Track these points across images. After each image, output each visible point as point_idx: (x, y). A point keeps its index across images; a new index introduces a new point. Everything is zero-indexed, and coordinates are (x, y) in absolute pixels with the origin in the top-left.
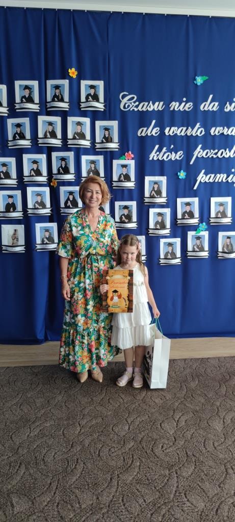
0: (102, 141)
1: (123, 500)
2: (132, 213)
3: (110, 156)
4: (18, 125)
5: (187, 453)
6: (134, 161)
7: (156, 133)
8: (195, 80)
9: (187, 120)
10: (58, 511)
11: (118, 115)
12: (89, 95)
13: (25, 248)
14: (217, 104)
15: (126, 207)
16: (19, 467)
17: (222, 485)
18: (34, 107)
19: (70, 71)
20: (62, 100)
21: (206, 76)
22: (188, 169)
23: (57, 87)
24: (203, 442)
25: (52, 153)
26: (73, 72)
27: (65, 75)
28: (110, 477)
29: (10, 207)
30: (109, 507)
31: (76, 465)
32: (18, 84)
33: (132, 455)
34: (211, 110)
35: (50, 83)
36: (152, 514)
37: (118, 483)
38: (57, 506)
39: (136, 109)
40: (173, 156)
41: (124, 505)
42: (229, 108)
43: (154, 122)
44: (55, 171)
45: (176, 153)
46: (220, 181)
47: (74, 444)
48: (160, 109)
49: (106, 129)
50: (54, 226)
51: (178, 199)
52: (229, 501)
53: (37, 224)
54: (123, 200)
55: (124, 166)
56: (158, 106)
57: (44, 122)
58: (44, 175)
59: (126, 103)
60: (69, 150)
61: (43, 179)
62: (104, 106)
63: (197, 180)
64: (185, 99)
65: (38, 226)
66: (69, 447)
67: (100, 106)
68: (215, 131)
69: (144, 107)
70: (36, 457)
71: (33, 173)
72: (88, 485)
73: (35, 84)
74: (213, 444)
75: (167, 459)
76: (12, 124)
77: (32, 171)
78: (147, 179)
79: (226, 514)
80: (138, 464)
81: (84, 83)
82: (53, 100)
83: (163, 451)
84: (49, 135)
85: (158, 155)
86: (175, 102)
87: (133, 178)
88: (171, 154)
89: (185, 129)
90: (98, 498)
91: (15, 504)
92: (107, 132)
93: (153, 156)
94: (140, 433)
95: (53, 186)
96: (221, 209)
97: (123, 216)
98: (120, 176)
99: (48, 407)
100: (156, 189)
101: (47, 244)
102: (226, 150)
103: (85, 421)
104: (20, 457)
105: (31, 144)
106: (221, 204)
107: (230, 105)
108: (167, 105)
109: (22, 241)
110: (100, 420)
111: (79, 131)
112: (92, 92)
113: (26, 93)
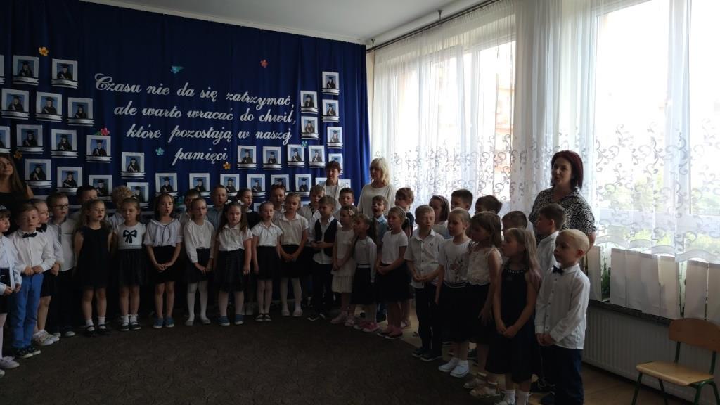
0: (75, 116)
2: (107, 186)
3: (83, 132)
6: (109, 137)
7: (133, 113)
8: (172, 68)
9: (164, 103)
11: (93, 93)
12: (62, 72)
14: (192, 91)
15: (101, 181)
19: (40, 49)
20: (31, 76)
21: (182, 66)
22: (166, 146)
23: (25, 63)
26: (44, 51)
27: (34, 52)
34: (187, 95)
35: (16, 58)
39: (112, 90)
40: (151, 135)
42: (204, 95)
43: (131, 102)
45: (154, 132)
46: (198, 158)
48: (138, 92)
49: (80, 106)
51: (157, 174)
54: (97, 174)
55: (99, 141)
56: (134, 89)
59: (101, 84)
60: (38, 123)
62: (78, 84)
63: (175, 157)
64: (161, 85)
67: (73, 84)
68: (192, 114)
69: (121, 88)
78: (124, 155)
81: (55, 62)
82: (20, 75)
84: (14, 108)
85: (135, 133)
86: (152, 86)
88: (149, 132)
89: (162, 111)
92: (80, 109)
93: (130, 133)
96: (200, 184)
98: (95, 151)
100: (133, 164)
102: (202, 132)
106: (200, 179)
108: (144, 88)
111: (49, 106)
112: (65, 70)
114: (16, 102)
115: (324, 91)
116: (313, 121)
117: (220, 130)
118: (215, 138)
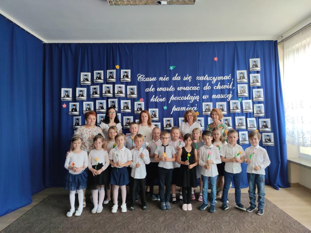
0: (130, 94)
3: (133, 100)
4: (95, 89)
5: (141, 228)
6: (144, 102)
7: (153, 90)
8: (170, 68)
9: (166, 84)
11: (137, 83)
12: (125, 75)
14: (180, 77)
19: (116, 66)
20: (113, 78)
21: (174, 66)
22: (168, 105)
23: (111, 73)
25: (109, 99)
26: (118, 67)
27: (114, 68)
32: (95, 72)
33: (118, 227)
34: (177, 80)
35: (108, 71)
39: (144, 81)
40: (161, 100)
42: (185, 79)
43: (152, 86)
45: (162, 98)
46: (183, 110)
47: (97, 223)
49: (132, 89)
51: (164, 119)
55: (140, 104)
56: (154, 79)
59: (140, 78)
60: (116, 98)
61: (104, 111)
62: (131, 80)
63: (172, 110)
64: (165, 76)
66: (94, 224)
68: (179, 89)
69: (148, 80)
71: (100, 108)
75: (132, 229)
78: (150, 110)
81: (122, 71)
82: (109, 78)
84: (107, 92)
85: (154, 100)
86: (161, 77)
89: (166, 88)
92: (132, 91)
93: (152, 100)
98: (138, 109)
100: (154, 114)
102: (184, 97)
105: (99, 96)
107: (186, 77)
108: (158, 79)
111: (120, 90)
112: (126, 74)
113: (98, 76)
114: (108, 89)
115: (251, 69)
116: (245, 87)
117: (194, 96)
118: (191, 100)
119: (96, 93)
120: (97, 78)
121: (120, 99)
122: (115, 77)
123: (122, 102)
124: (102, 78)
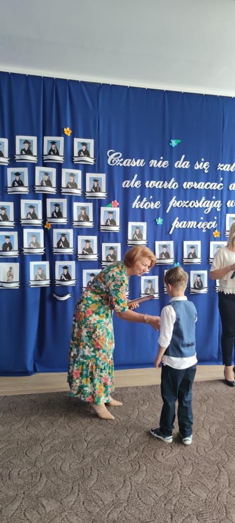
0: (92, 190)
1: (138, 496)
2: (116, 253)
3: (98, 204)
4: (18, 174)
5: (184, 458)
7: (138, 186)
8: (171, 142)
9: (164, 175)
10: (85, 508)
11: (106, 169)
12: (81, 150)
13: (19, 284)
14: (188, 163)
15: (112, 248)
16: (41, 477)
17: (218, 480)
18: (32, 159)
19: (65, 130)
20: (57, 154)
21: (179, 139)
22: (165, 216)
23: (53, 143)
24: (196, 448)
25: (47, 199)
26: (68, 131)
27: (60, 133)
28: (123, 479)
29: (7, 247)
30: (128, 501)
31: (91, 472)
32: (18, 138)
33: (138, 462)
34: (183, 167)
35: (47, 139)
36: (165, 505)
37: (131, 483)
38: (83, 504)
39: (121, 165)
40: (152, 206)
41: (140, 499)
42: (198, 166)
43: (136, 176)
44: (49, 215)
45: (155, 203)
46: (191, 227)
47: (85, 456)
48: (142, 166)
49: (96, 180)
50: (46, 264)
52: (225, 491)
53: (31, 263)
54: (109, 242)
55: (111, 213)
56: (139, 163)
57: (40, 172)
58: (39, 218)
59: (112, 159)
60: (63, 197)
61: (38, 222)
62: (94, 161)
64: (162, 158)
65: (32, 264)
66: (81, 459)
67: (90, 160)
68: (187, 185)
69: (128, 163)
70: (53, 468)
71: (29, 216)
72: (106, 487)
73: (34, 139)
74: (205, 450)
75: (168, 463)
76: (12, 173)
77: (29, 215)
78: (130, 224)
79: (226, 500)
80: (145, 468)
81: (77, 141)
82: (49, 154)
83: (164, 458)
84: (45, 184)
85: (139, 204)
86: (154, 160)
87: (118, 223)
88: (151, 203)
89: (162, 182)
90: (117, 496)
91: (46, 505)
92: (96, 183)
93: (135, 204)
94: (141, 444)
95: (47, 228)
96: (192, 251)
97: (109, 256)
98: (107, 221)
99: (52, 428)
100: (137, 233)
101: (39, 280)
102: (195, 202)
103: (90, 438)
104: (39, 469)
105: (28, 191)
106: (192, 247)
107: (199, 164)
108: (147, 162)
109: (16, 278)
110: (103, 436)
111: (72, 181)
112: (84, 148)
113: (26, 146)
114: (46, 178)
117: (211, 200)
118: (206, 208)
119: (21, 184)
120: (23, 152)
121: (71, 199)
122: (61, 152)
123: (76, 205)
124: (35, 152)
